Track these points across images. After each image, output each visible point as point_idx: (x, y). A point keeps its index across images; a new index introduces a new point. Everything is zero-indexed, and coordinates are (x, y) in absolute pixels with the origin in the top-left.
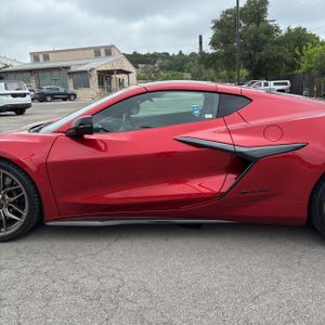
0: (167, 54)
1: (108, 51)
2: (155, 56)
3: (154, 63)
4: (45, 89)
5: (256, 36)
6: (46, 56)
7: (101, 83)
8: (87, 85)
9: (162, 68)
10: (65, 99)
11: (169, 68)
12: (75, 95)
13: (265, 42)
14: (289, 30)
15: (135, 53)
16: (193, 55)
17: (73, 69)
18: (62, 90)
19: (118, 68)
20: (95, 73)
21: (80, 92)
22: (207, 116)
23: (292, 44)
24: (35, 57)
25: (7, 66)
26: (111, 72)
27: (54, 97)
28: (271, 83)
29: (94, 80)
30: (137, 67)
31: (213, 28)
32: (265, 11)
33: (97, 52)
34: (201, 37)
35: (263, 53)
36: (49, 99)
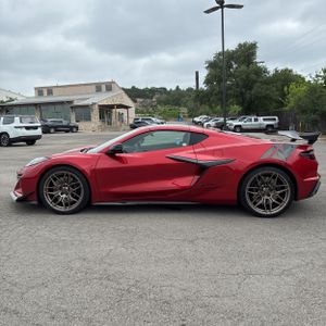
0: (165, 89)
1: (109, 87)
2: (153, 91)
3: (152, 98)
4: (49, 121)
5: (247, 77)
6: (50, 91)
7: (101, 117)
8: (88, 119)
9: (159, 102)
10: (67, 132)
11: (166, 103)
12: (77, 128)
13: (255, 82)
14: (277, 71)
15: (133, 87)
16: (190, 90)
17: (76, 103)
18: (65, 123)
19: (118, 103)
20: (96, 108)
21: (81, 125)
22: (184, 144)
23: (279, 84)
24: (40, 91)
25: (12, 100)
26: (112, 107)
27: (57, 129)
29: (95, 114)
30: (135, 102)
31: (207, 68)
32: (254, 54)
33: (98, 88)
34: (197, 73)
35: (253, 92)
36: (52, 130)
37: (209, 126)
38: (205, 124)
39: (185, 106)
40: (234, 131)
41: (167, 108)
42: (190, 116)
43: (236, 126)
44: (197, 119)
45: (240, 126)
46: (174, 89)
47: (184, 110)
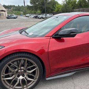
0: (15, 6)
2: (11, 6)
3: (11, 8)
9: (13, 10)
11: (16, 10)
15: (4, 5)
16: (22, 6)
28: (48, 15)
34: (24, 1)
37: (31, 17)
38: (30, 17)
39: (22, 11)
40: (41, 18)
41: (16, 12)
42: (24, 14)
43: (41, 17)
44: (27, 15)
45: (42, 17)
46: (17, 6)
47: (22, 12)
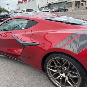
7: (76, 6)
8: (71, 6)
10: (64, 11)
12: (67, 10)
18: (64, 8)
19: (82, 0)
20: (74, 2)
21: (69, 9)
26: (79, 2)
29: (74, 5)
36: (60, 11)
